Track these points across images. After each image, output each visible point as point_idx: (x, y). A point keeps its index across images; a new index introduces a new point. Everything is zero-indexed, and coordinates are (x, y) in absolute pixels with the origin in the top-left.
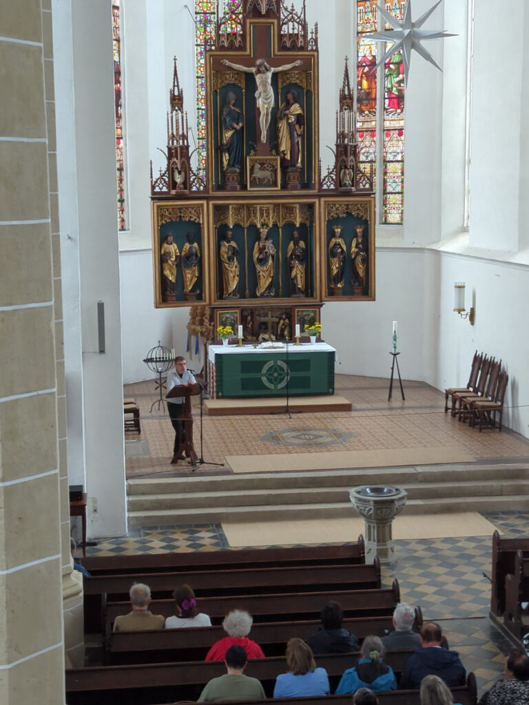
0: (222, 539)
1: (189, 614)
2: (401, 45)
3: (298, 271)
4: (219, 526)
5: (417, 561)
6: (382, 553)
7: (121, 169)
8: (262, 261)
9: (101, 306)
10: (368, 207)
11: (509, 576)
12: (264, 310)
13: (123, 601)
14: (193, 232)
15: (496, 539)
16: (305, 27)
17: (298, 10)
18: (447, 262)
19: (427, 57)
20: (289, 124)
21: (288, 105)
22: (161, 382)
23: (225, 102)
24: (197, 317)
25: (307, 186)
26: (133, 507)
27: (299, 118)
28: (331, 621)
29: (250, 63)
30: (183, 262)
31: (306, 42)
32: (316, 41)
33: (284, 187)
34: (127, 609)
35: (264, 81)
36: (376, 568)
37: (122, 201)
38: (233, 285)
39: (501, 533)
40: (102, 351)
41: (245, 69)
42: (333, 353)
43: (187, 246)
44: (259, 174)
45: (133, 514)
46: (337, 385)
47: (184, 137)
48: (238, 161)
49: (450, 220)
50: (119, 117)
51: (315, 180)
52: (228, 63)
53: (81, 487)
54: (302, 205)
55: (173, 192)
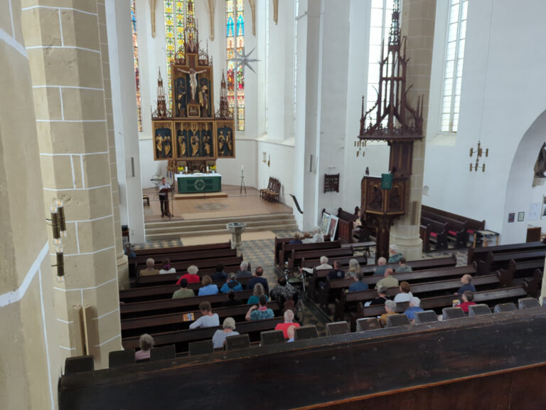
0: (181, 243)
1: (167, 269)
2: (241, 64)
3: (207, 147)
4: (179, 239)
5: (250, 248)
6: (238, 245)
7: (140, 109)
8: (194, 143)
9: (132, 159)
10: (232, 124)
11: (280, 251)
12: (195, 161)
13: (144, 265)
14: (168, 132)
15: (276, 239)
16: (208, 57)
17: (205, 51)
18: (260, 144)
19: (251, 68)
20: (203, 93)
21: (202, 86)
22: (157, 188)
23: (178, 84)
24: (170, 164)
25: (210, 116)
26: (147, 233)
27: (206, 91)
28: (220, 269)
29: (188, 70)
30: (164, 143)
31: (208, 63)
32: (212, 62)
33: (201, 116)
34: (145, 268)
35: (193, 77)
36: (235, 250)
37: (140, 121)
38: (183, 152)
39: (278, 237)
40: (133, 176)
41: (185, 72)
42: (220, 178)
43: (166, 138)
44: (192, 111)
45: (148, 235)
46: (222, 188)
47: (163, 97)
48: (184, 106)
49: (261, 130)
50: (138, 89)
51: (212, 114)
52: (179, 70)
53: (127, 226)
54: (208, 123)
55: (160, 117)
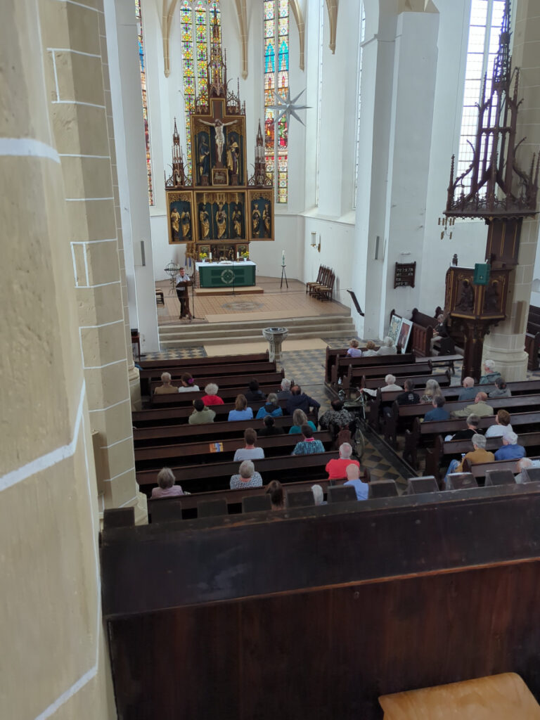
0: (204, 353)
2: (285, 113)
3: (238, 226)
4: (203, 347)
5: (293, 360)
6: (277, 357)
7: (150, 175)
8: (220, 221)
9: (142, 243)
10: (270, 194)
11: (333, 366)
12: (221, 245)
13: (158, 381)
14: (187, 207)
15: (328, 351)
16: (239, 103)
17: (235, 94)
18: (308, 222)
19: (298, 119)
20: (232, 153)
21: (232, 143)
22: (173, 280)
23: (200, 141)
24: (190, 249)
25: (241, 184)
26: (162, 339)
27: (237, 149)
28: (254, 387)
29: (212, 121)
30: (182, 221)
31: (240, 111)
32: (245, 110)
33: (230, 184)
34: (161, 384)
35: (219, 130)
36: (274, 364)
37: (151, 191)
38: (207, 233)
39: (330, 347)
40: (144, 265)
41: (210, 124)
42: (254, 267)
43: (184, 213)
44: (218, 177)
45: (162, 342)
46: (257, 281)
47: (181, 159)
48: (208, 171)
49: (309, 202)
50: (148, 148)
51: (245, 181)
52: (201, 121)
53: (137, 330)
54: (239, 193)
55: (176, 186)
